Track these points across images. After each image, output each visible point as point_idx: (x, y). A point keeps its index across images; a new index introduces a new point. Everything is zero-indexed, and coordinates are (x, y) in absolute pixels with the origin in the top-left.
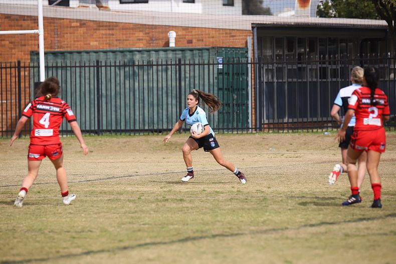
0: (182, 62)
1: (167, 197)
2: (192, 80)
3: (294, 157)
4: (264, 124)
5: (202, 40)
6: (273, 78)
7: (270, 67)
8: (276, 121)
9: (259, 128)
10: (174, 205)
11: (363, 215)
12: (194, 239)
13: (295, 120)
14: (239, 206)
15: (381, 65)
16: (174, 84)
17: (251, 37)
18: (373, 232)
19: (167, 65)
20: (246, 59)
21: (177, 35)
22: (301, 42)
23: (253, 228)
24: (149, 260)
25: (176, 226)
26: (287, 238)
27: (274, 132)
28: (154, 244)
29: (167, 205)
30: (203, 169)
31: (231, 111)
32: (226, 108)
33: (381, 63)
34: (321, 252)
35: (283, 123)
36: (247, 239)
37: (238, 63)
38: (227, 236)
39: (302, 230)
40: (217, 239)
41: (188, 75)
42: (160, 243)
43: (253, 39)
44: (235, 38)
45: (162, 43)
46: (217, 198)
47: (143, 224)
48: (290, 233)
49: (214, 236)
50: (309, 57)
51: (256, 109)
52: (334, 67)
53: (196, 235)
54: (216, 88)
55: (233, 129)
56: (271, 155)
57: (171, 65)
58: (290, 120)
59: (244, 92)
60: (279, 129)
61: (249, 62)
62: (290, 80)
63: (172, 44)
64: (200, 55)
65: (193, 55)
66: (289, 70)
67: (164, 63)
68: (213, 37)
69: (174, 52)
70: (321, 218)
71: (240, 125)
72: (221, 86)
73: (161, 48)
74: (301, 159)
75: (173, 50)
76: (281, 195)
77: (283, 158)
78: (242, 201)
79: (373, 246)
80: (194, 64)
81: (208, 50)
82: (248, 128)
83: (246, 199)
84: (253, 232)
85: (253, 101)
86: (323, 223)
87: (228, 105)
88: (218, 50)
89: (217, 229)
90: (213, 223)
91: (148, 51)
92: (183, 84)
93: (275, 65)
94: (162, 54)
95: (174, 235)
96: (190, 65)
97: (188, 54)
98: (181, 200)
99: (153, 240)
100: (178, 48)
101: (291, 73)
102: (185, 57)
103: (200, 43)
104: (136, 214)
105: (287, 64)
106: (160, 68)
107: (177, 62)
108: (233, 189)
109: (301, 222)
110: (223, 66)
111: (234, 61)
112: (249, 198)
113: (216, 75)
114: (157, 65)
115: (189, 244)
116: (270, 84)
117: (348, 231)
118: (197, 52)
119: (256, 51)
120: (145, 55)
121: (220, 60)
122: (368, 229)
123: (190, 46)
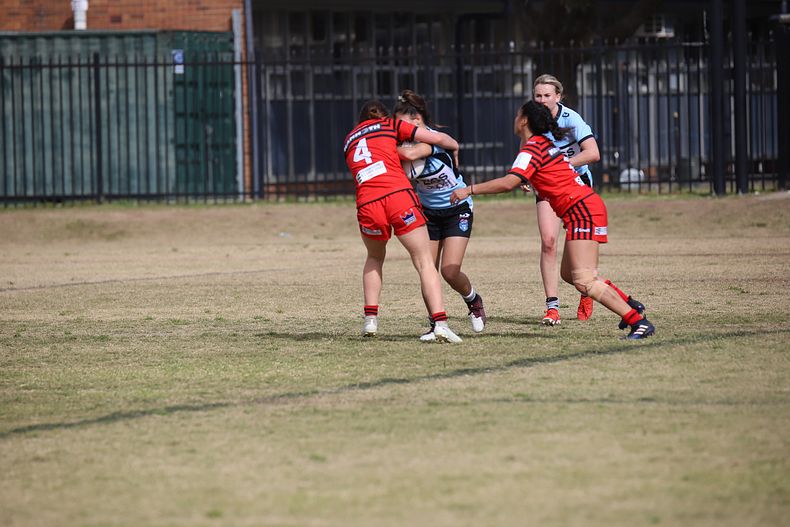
0: (102, 61)
1: (74, 333)
2: (122, 97)
3: (328, 251)
4: (268, 185)
5: (142, 17)
6: (284, 92)
7: (280, 70)
8: (292, 178)
9: (259, 192)
10: (88, 349)
11: (464, 364)
12: (130, 415)
13: (331, 177)
14: (219, 349)
15: (497, 67)
16: (85, 104)
17: (240, 11)
18: (483, 396)
19: (70, 66)
20: (230, 55)
21: (90, 6)
22: (339, 22)
23: (248, 393)
24: (37, 459)
25: (93, 391)
26: (316, 411)
27: (287, 201)
28: (47, 427)
29: (74, 348)
30: (147, 276)
31: (202, 158)
32: (191, 152)
33: (497, 62)
34: (383, 437)
35: (306, 183)
36: (237, 415)
37: (216, 63)
38: (197, 409)
39: (345, 395)
40: (176, 414)
41: (113, 87)
42: (58, 425)
43: (244, 13)
44: (208, 12)
45: (59, 21)
46: (175, 333)
47: (26, 388)
48: (323, 402)
49: (171, 410)
50: (356, 51)
51: (251, 154)
52: (405, 70)
53: (133, 408)
54: (171, 114)
55: (206, 195)
56: (284, 247)
57: (79, 66)
58: (321, 177)
59: (228, 121)
60: (299, 194)
61: (238, 59)
62: (319, 97)
63: (81, 25)
64: (138, 45)
65: (124, 48)
66: (317, 77)
67: (64, 62)
68: (163, 10)
69: (85, 41)
70: (382, 370)
71: (220, 187)
72: (181, 109)
73: (58, 32)
74: (342, 254)
75: (84, 36)
76: (304, 326)
77: (307, 252)
78: (227, 340)
79: (484, 423)
80: (126, 65)
81: (153, 35)
82: (236, 194)
83: (234, 335)
84: (247, 401)
85: (246, 139)
86: (386, 381)
87: (196, 147)
88: (173, 37)
89: (176, 395)
90: (169, 384)
91: (32, 38)
92: (103, 104)
93: (290, 67)
94: (60, 44)
95: (88, 410)
96: (117, 66)
97: (114, 45)
98: (103, 338)
99: (45, 420)
100: (92, 31)
101: (321, 83)
102: (106, 50)
103: (138, 21)
104: (11, 368)
105: (314, 64)
106: (56, 71)
107: (92, 61)
108: (207, 316)
109: (343, 380)
110: (185, 69)
111: (206, 58)
112: (240, 333)
113: (170, 87)
114: (51, 66)
115: (119, 425)
116: (279, 105)
117: (435, 396)
118: (132, 40)
119: (251, 40)
120: (26, 46)
121: (179, 56)
122: (472, 390)
123: (116, 29)
